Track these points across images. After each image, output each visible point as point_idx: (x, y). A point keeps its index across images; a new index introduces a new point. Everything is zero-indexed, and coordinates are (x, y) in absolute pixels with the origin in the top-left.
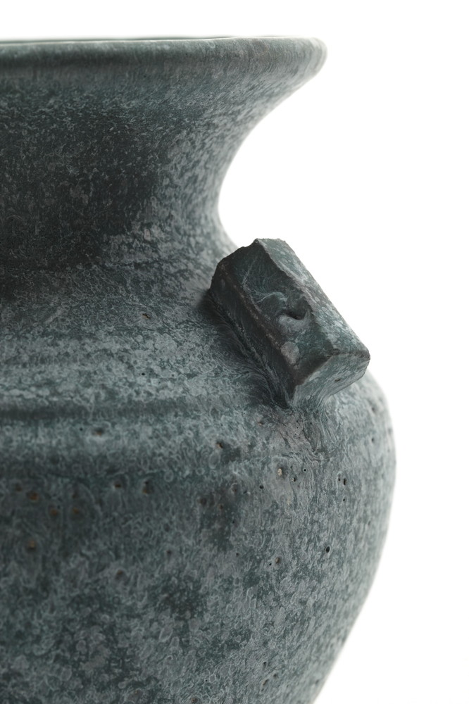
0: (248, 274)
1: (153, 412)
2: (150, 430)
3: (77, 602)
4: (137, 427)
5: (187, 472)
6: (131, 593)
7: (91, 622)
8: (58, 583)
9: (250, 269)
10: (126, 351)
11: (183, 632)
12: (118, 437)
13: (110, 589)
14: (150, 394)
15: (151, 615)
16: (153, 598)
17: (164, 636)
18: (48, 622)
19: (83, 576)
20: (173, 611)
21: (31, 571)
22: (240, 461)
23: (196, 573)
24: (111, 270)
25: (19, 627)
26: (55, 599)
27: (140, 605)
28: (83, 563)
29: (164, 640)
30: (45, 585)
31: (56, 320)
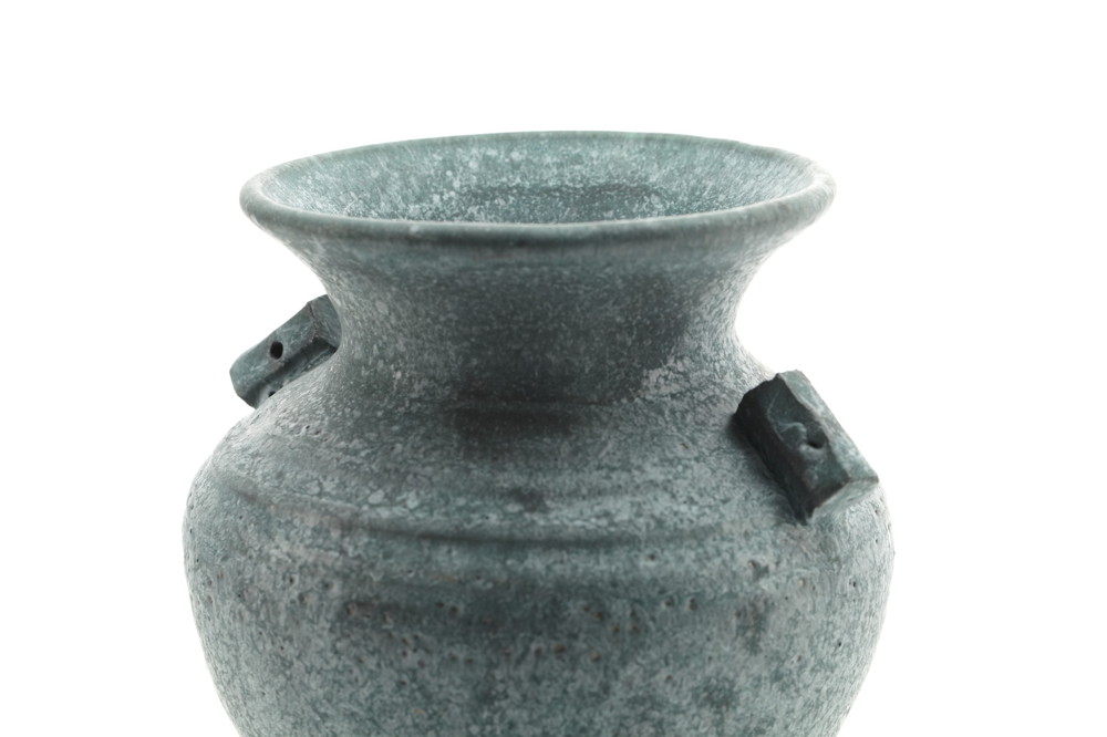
0: (771, 405)
1: (695, 537)
2: (692, 554)
3: (633, 702)
4: (682, 552)
5: (725, 590)
6: (677, 693)
7: (644, 718)
8: (617, 687)
9: (773, 400)
10: (669, 481)
11: (719, 723)
12: (667, 562)
13: (660, 691)
14: (691, 522)
15: (694, 710)
16: (696, 696)
17: (704, 726)
18: (607, 719)
19: (638, 681)
20: (712, 706)
21: (594, 678)
22: (768, 577)
23: (731, 675)
24: (651, 402)
25: (583, 724)
26: (614, 700)
27: (685, 703)
28: (637, 671)
29: (704, 731)
30: (606, 689)
31: (608, 453)
